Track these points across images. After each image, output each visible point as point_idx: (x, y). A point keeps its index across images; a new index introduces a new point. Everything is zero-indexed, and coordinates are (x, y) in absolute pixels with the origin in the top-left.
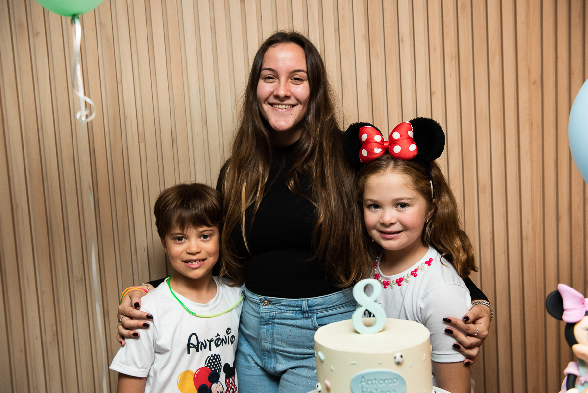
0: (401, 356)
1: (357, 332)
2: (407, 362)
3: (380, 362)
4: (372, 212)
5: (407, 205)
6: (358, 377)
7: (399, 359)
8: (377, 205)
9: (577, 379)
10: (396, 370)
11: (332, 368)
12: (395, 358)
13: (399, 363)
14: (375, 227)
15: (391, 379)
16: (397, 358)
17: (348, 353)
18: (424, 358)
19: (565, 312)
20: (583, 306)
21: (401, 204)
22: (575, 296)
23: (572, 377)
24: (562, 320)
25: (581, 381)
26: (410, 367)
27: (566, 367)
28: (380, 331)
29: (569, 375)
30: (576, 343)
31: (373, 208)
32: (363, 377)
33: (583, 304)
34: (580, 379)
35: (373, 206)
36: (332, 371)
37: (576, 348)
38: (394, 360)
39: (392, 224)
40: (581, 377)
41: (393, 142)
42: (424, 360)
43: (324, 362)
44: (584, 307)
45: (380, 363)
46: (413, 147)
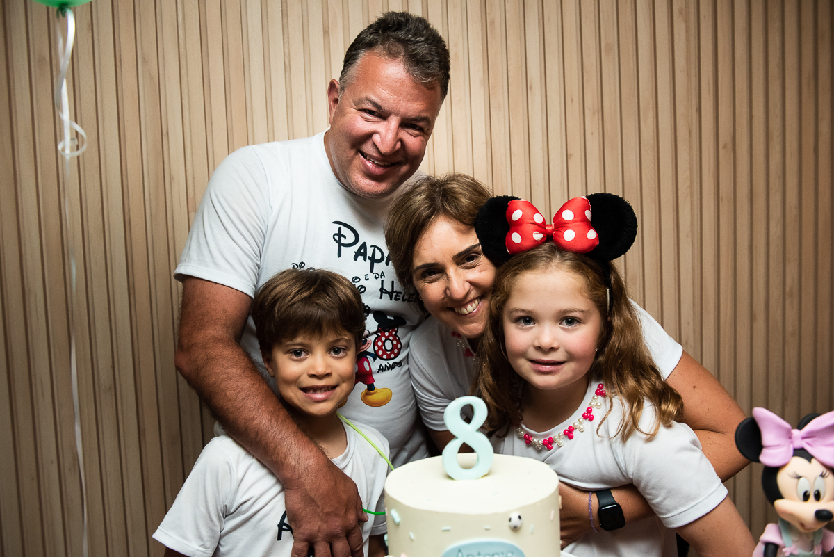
0: (520, 517)
1: (450, 477)
2: (528, 526)
3: (487, 527)
4: (521, 329)
5: (578, 322)
6: (452, 550)
7: (515, 521)
8: (528, 319)
9: (779, 550)
10: (509, 539)
11: (412, 536)
12: (510, 520)
13: (515, 529)
14: (523, 355)
15: (503, 554)
16: (513, 520)
17: (437, 513)
18: (552, 517)
19: (764, 451)
20: (790, 440)
21: (568, 319)
22: (780, 427)
23: (771, 547)
24: (758, 461)
25: (784, 553)
26: (532, 533)
27: (762, 531)
28: (485, 476)
29: (767, 544)
30: (780, 497)
31: (523, 324)
32: (460, 551)
33: (790, 438)
34: (784, 550)
35: (522, 321)
36: (412, 540)
37: (779, 504)
38: (508, 523)
39: (553, 349)
40: (784, 547)
41: (560, 225)
42: (552, 521)
43: (401, 525)
44: (792, 442)
45: (487, 530)
46: (592, 235)
